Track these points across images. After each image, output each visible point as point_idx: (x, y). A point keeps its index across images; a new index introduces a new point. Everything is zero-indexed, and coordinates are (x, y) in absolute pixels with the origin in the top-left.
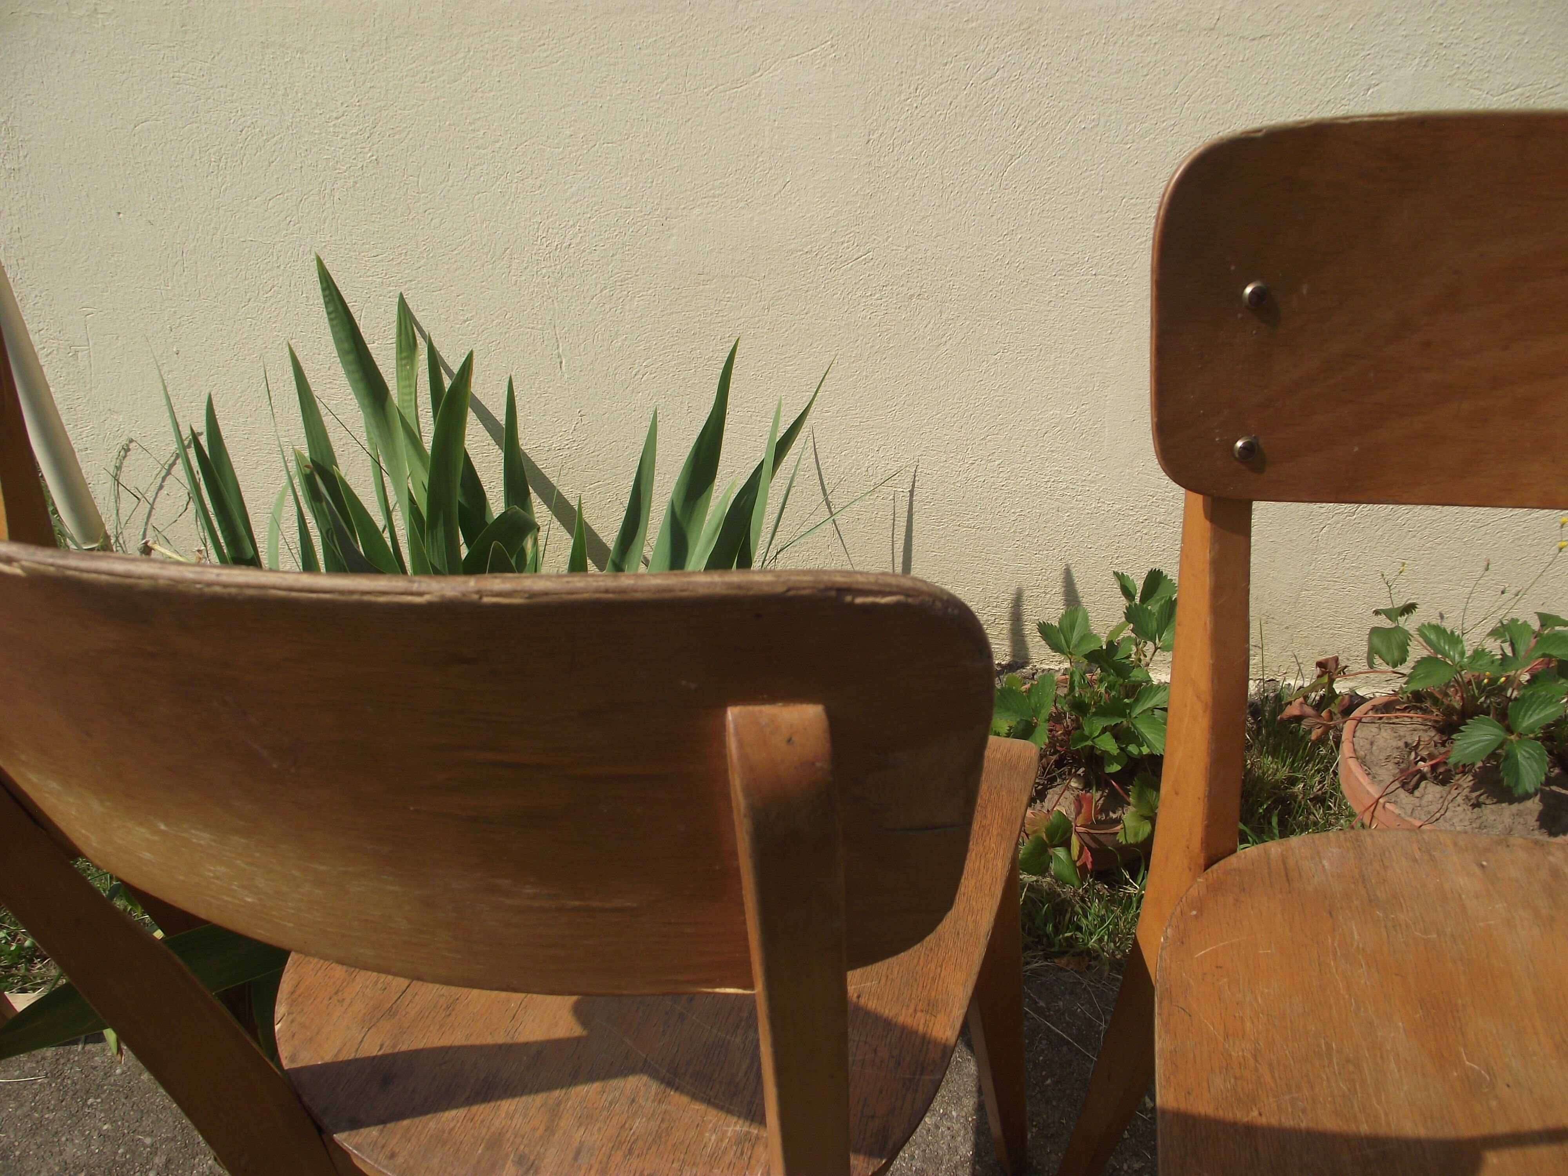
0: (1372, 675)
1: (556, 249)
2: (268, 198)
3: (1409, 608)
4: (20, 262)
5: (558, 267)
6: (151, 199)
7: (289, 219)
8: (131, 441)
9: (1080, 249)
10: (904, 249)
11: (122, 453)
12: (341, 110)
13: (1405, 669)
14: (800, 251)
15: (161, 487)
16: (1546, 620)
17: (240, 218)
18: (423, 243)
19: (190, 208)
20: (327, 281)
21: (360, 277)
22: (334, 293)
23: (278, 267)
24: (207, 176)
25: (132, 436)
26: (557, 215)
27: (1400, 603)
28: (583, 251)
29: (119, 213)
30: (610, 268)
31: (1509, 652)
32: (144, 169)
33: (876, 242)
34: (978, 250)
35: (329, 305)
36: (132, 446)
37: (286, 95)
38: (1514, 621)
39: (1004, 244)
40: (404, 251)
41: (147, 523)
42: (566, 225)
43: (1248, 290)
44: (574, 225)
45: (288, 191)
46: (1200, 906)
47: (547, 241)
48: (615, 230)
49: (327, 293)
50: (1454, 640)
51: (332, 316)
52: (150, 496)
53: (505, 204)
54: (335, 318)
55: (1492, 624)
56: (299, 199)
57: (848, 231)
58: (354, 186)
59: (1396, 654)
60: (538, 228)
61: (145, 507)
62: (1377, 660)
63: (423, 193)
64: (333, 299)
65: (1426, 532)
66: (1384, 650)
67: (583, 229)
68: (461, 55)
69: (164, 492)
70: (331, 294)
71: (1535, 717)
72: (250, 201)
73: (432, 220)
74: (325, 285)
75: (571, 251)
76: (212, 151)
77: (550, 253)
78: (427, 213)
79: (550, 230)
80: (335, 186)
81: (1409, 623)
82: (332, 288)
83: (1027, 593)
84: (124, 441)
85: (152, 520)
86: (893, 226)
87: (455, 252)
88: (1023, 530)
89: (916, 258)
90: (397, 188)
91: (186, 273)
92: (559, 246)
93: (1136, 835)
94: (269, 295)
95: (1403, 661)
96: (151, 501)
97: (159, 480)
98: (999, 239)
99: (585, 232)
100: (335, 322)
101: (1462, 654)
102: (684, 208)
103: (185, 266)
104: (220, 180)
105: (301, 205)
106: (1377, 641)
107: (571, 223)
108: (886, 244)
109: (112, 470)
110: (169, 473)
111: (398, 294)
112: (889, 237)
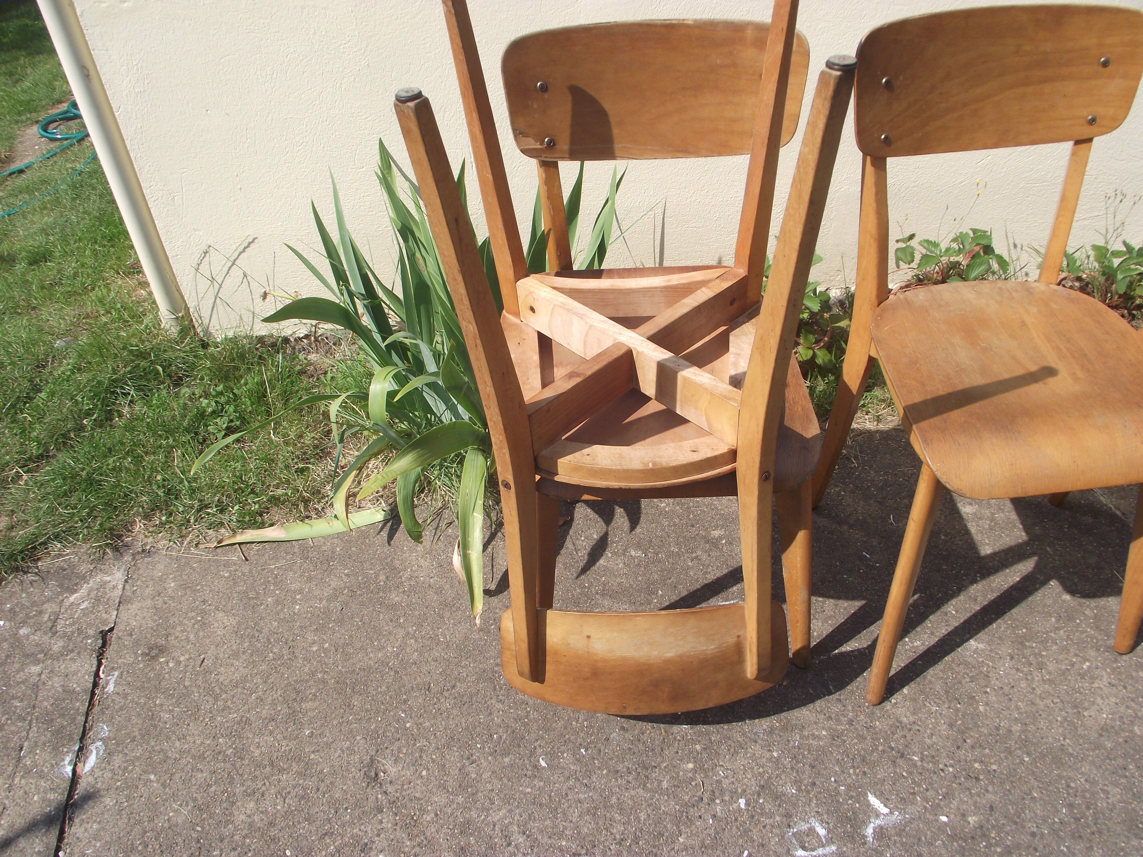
0: (900, 272)
2: (302, 93)
3: (912, 237)
4: (141, 146)
8: (210, 247)
11: (203, 255)
12: (347, 39)
13: (914, 265)
15: (228, 272)
16: (974, 231)
25: (209, 243)
27: (907, 235)
29: (207, 111)
31: (961, 246)
32: (225, 84)
36: (210, 250)
37: (315, 34)
38: (961, 233)
43: (884, 80)
45: (314, 87)
46: (880, 315)
50: (936, 245)
52: (220, 279)
53: (442, 82)
55: (952, 236)
58: (354, 81)
59: (909, 258)
61: (216, 287)
62: (901, 263)
63: (394, 81)
65: (915, 199)
66: (903, 258)
68: (418, 4)
71: (976, 272)
72: (291, 95)
76: (268, 69)
80: (343, 82)
81: (913, 243)
83: (724, 259)
88: (720, 225)
91: (248, 141)
93: (806, 356)
95: (913, 261)
96: (220, 282)
101: (941, 251)
104: (272, 85)
105: (322, 94)
106: (900, 254)
109: (194, 265)
110: (233, 263)
111: (378, 138)
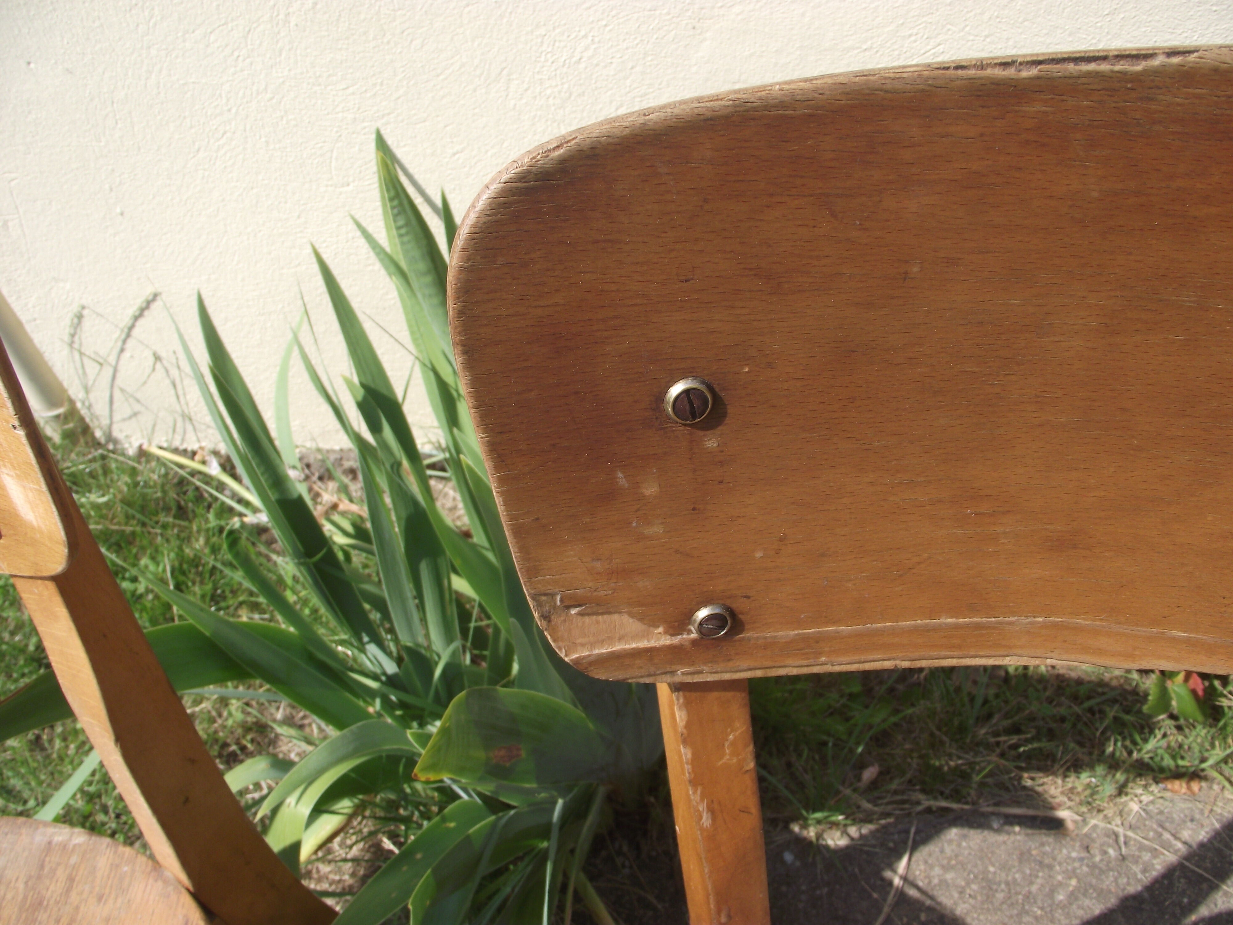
1: (563, 66)
2: (209, 31)
5: (566, 86)
6: (65, 42)
7: (236, 54)
8: (83, 308)
9: (1191, 27)
10: (982, 39)
11: (76, 321)
14: (858, 48)
15: (122, 350)
17: (177, 57)
18: (402, 69)
19: (114, 50)
20: (395, 187)
21: (328, 114)
22: (405, 202)
23: (229, 110)
24: (130, 10)
25: (84, 302)
26: (565, 24)
28: (597, 65)
29: (29, 63)
30: (628, 82)
32: (51, 8)
33: (950, 33)
34: (1070, 35)
35: (399, 218)
36: (86, 312)
39: (1101, 27)
40: (379, 81)
41: (112, 386)
42: (576, 36)
44: (585, 36)
45: (232, 20)
47: (552, 56)
48: (636, 38)
49: (396, 203)
51: (403, 231)
52: (112, 359)
54: (407, 233)
56: (247, 29)
57: (919, 22)
58: (313, 8)
60: (542, 42)
61: (108, 372)
63: (399, 9)
64: (404, 211)
67: (597, 40)
69: (127, 355)
70: (401, 204)
72: (187, 36)
73: (412, 41)
74: (392, 193)
75: (582, 66)
77: (556, 70)
78: (406, 33)
79: (557, 44)
80: (291, 10)
82: (402, 196)
84: (75, 308)
85: (119, 382)
86: (973, 13)
87: (442, 77)
89: (995, 49)
90: (366, 6)
91: (120, 126)
92: (567, 62)
94: (221, 142)
96: (114, 363)
97: (120, 344)
98: (1098, 20)
99: (599, 42)
100: (406, 239)
102: (721, 7)
103: (118, 117)
104: (147, 13)
105: (250, 36)
107: (582, 33)
108: (962, 34)
109: (67, 338)
110: (128, 335)
111: (374, 130)
112: (966, 26)
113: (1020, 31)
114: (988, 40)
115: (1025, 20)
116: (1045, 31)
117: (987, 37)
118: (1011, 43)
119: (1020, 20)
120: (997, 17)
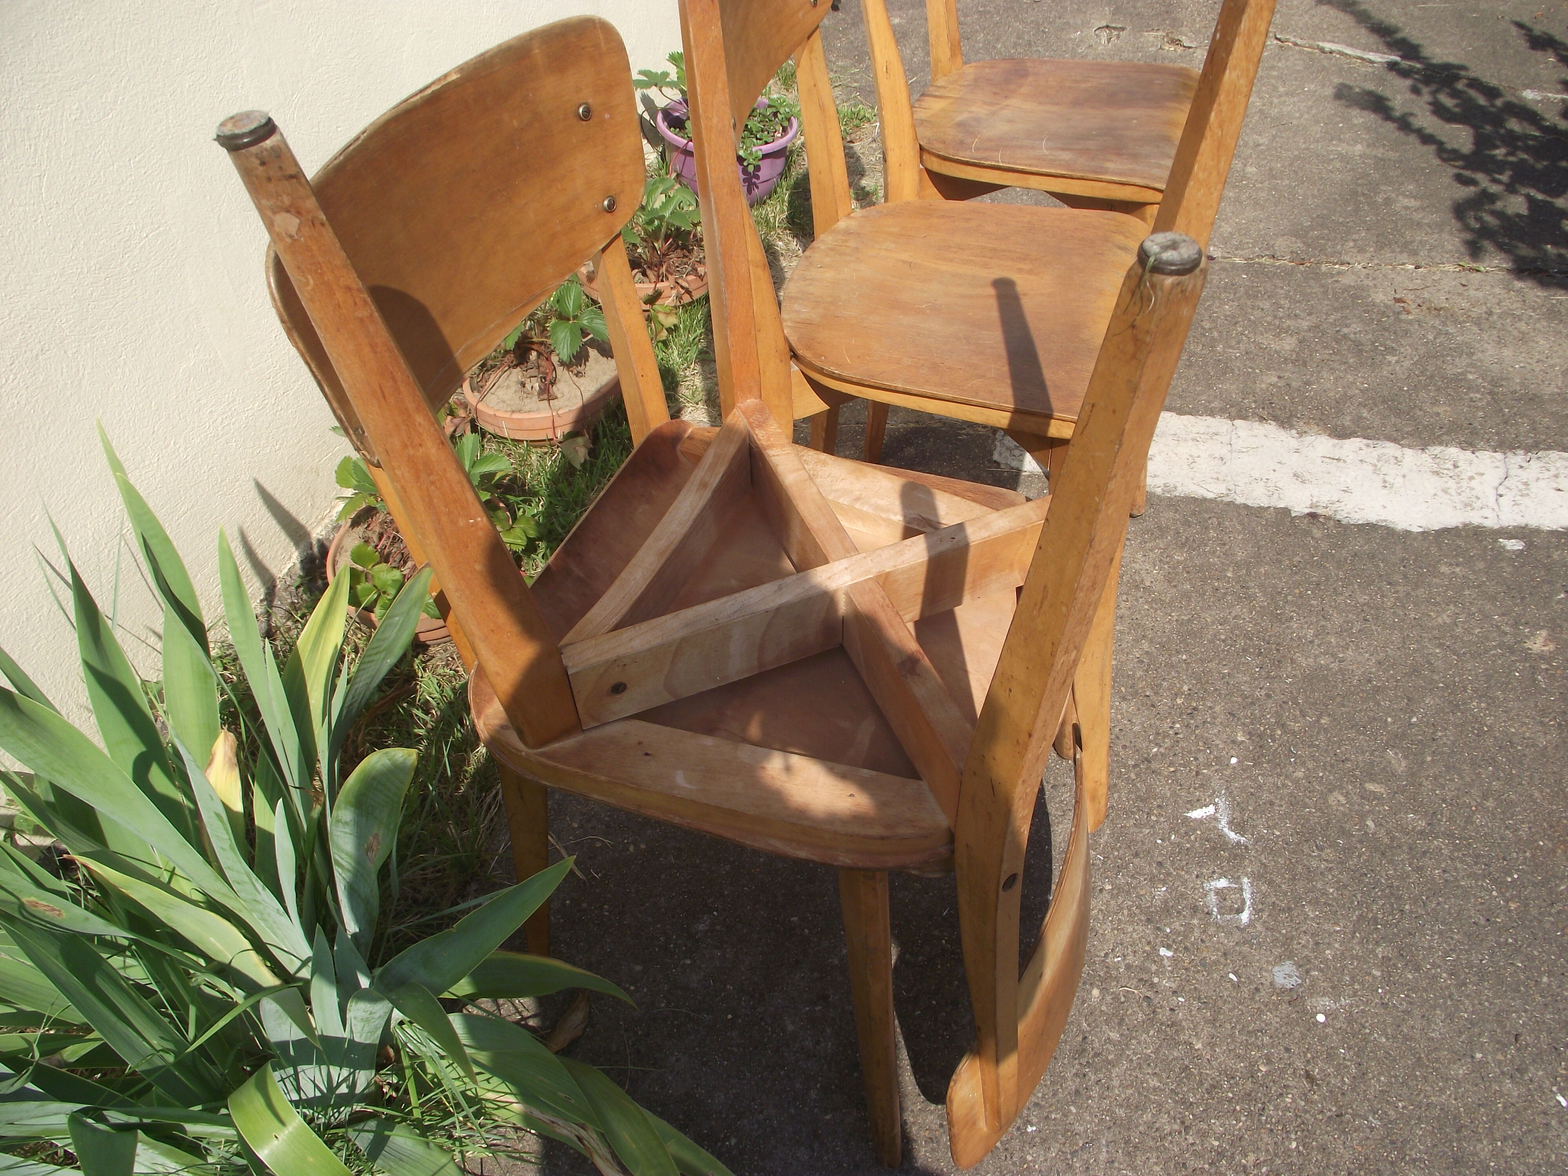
113: (28, 295)
114: (12, 316)
115: (26, 285)
116: (44, 285)
117: (9, 314)
118: (29, 308)
119: (23, 288)
120: (6, 296)
